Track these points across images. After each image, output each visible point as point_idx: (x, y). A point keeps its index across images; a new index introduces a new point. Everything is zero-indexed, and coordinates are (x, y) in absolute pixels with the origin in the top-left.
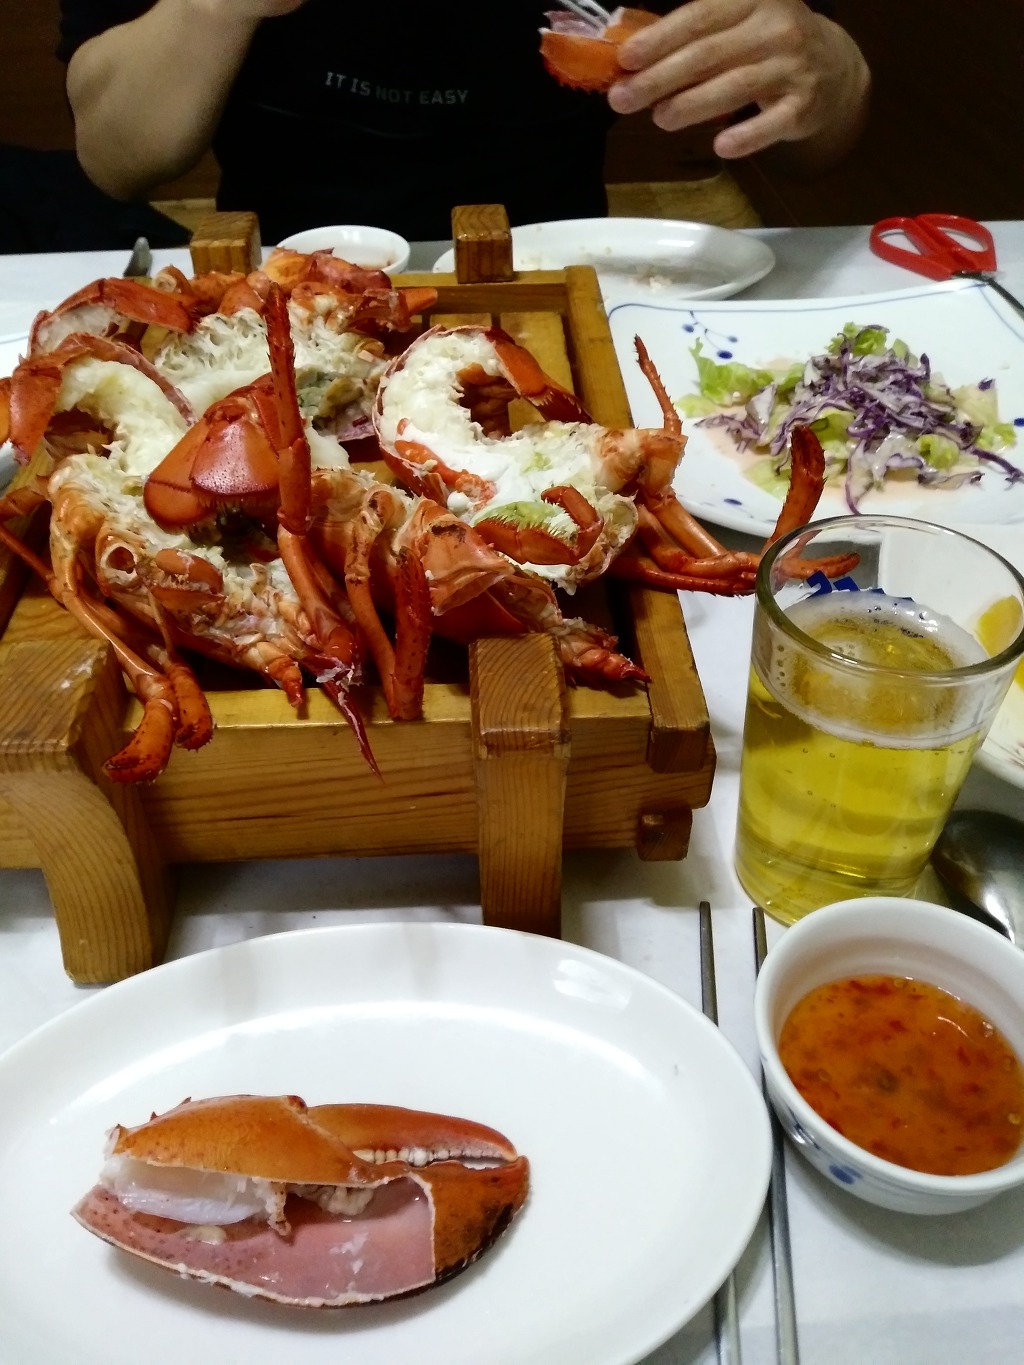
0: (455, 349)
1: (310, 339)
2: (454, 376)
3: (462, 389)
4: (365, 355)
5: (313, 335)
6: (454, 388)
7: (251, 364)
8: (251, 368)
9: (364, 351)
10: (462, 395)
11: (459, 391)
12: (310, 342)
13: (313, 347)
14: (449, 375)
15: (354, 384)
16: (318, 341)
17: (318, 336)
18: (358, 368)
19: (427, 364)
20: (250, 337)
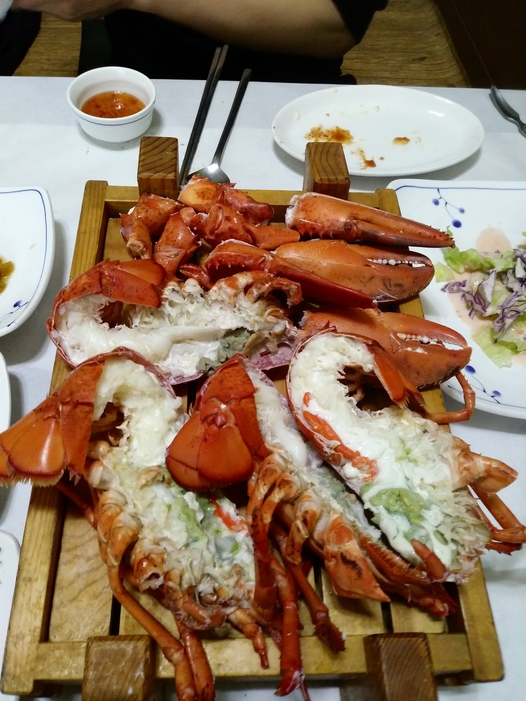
0: (344, 350)
1: (235, 307)
2: (341, 366)
3: (345, 373)
4: (271, 319)
5: (237, 305)
6: (339, 372)
7: (196, 323)
8: (197, 325)
9: (270, 316)
10: (343, 377)
11: (342, 375)
12: (235, 309)
13: (237, 311)
14: (338, 364)
15: (264, 335)
16: (240, 308)
17: (240, 305)
18: (267, 325)
19: (324, 354)
20: (195, 303)
